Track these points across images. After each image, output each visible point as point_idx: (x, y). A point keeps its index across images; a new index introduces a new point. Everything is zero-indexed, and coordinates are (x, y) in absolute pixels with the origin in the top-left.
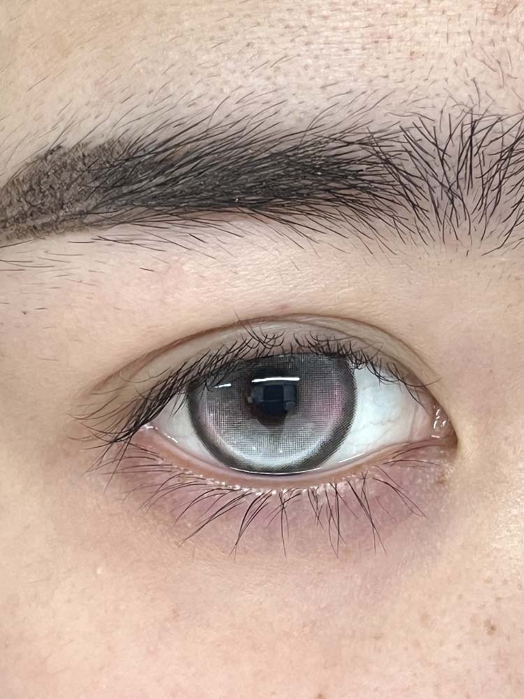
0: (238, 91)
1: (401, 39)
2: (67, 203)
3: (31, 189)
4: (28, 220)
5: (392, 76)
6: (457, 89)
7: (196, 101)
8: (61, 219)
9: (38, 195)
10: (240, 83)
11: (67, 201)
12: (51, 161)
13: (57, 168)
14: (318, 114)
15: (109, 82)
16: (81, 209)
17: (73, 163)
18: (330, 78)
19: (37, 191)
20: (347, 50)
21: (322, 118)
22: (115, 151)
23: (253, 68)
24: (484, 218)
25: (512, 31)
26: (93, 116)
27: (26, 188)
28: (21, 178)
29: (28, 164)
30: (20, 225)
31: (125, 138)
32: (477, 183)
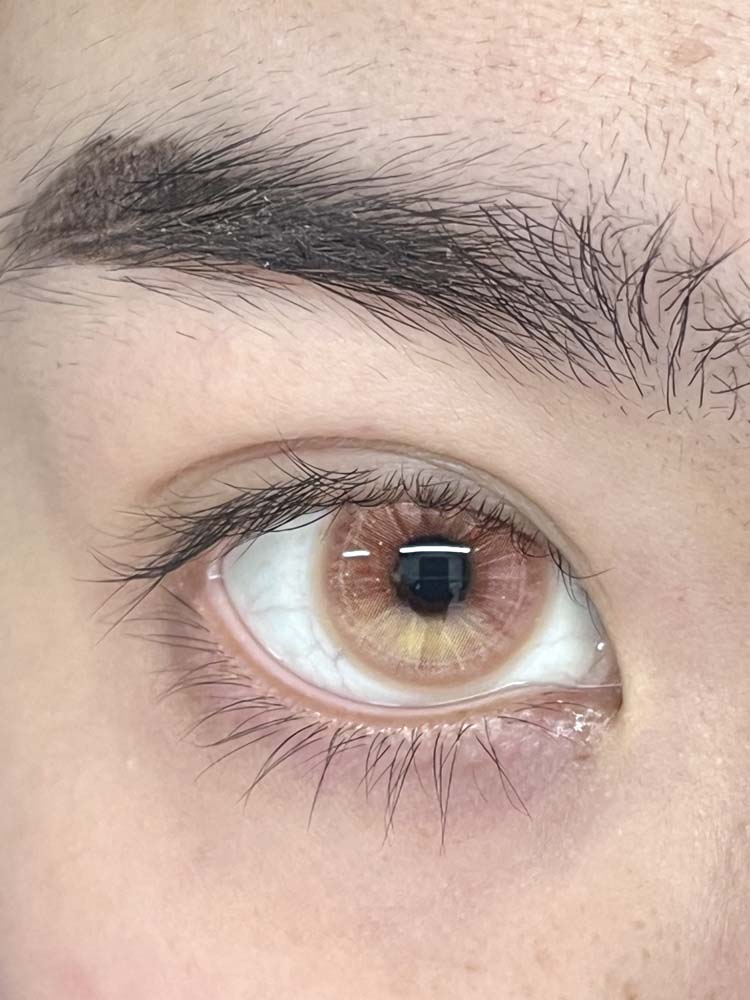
1: (528, 70)
5: (509, 123)
21: (407, 163)
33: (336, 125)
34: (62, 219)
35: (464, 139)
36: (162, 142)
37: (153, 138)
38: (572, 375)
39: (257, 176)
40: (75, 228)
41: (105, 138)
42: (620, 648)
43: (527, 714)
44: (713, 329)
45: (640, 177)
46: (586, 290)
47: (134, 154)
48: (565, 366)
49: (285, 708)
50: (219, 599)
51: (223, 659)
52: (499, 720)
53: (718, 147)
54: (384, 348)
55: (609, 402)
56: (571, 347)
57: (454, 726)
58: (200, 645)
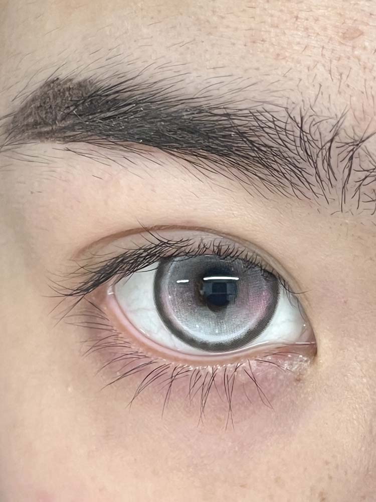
0: (161, 59)
1: (272, 44)
5: (262, 70)
7: (134, 61)
10: (163, 54)
12: (52, 88)
18: (220, 62)
34: (33, 120)
35: (240, 78)
36: (85, 81)
37: (80, 79)
38: (294, 195)
39: (135, 97)
40: (40, 124)
41: (55, 79)
42: (315, 326)
43: (269, 358)
44: (364, 170)
45: (328, 96)
46: (301, 152)
47: (71, 87)
48: (290, 190)
49: (148, 357)
50: (113, 304)
51: (116, 334)
52: (255, 361)
53: (365, 80)
54: (197, 182)
55: (311, 207)
56: (293, 181)
57: (233, 365)
58: (104, 327)
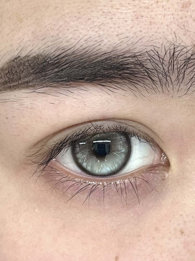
0: (85, 36)
1: (147, 17)
2: (22, 78)
3: (9, 72)
4: (8, 84)
5: (143, 31)
6: (168, 36)
7: (69, 40)
8: (20, 84)
9: (11, 74)
10: (86, 34)
11: (22, 77)
12: (16, 62)
13: (18, 65)
14: (115, 45)
15: (37, 32)
16: (28, 80)
17: (24, 63)
18: (120, 32)
19: (11, 73)
20: (126, 21)
21: (117, 47)
22: (39, 59)
23: (91, 28)
24: (178, 84)
25: (189, 14)
26: (31, 45)
27: (7, 72)
28: (5, 68)
29: (7, 63)
30: (5, 86)
31: (43, 54)
32: (176, 71)
33: (95, 41)
